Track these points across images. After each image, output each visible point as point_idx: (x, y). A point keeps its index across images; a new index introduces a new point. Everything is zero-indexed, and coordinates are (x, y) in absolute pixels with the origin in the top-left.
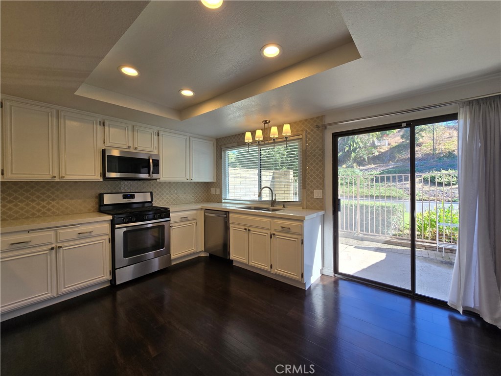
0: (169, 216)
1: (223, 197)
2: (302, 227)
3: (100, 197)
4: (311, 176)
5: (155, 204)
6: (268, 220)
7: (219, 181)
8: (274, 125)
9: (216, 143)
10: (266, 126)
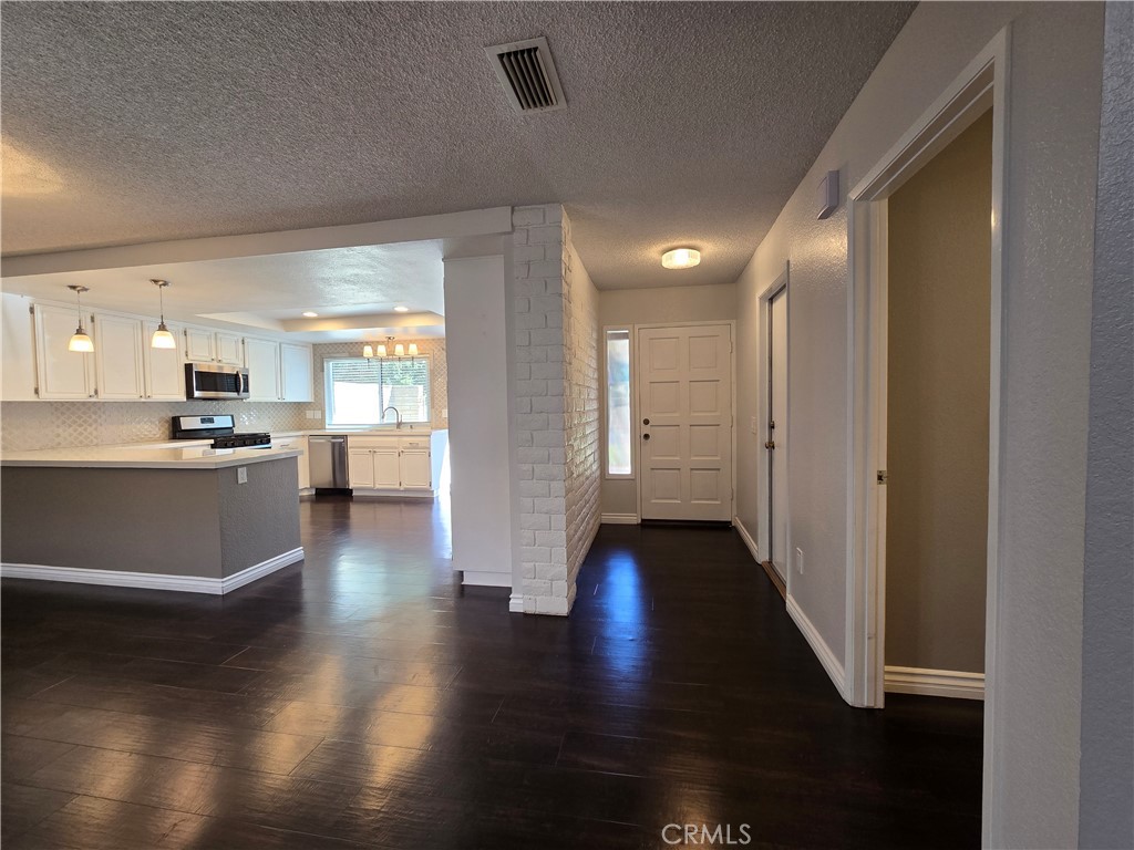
0: (269, 441)
1: (327, 421)
3: (175, 421)
4: (439, 395)
5: (237, 431)
6: (397, 439)
7: (319, 402)
8: (399, 342)
9: (314, 350)
10: (390, 341)
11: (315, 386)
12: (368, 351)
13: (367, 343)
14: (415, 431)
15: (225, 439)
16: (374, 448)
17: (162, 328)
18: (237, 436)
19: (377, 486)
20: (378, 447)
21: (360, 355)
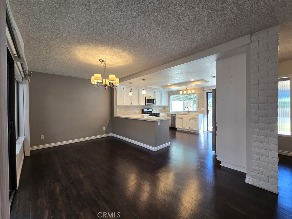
0: (159, 115)
1: (171, 111)
2: (198, 117)
3: (143, 110)
4: (200, 104)
6: (188, 116)
7: (169, 105)
8: (189, 90)
9: (168, 93)
10: (187, 90)
11: (168, 102)
12: (181, 92)
13: (181, 90)
14: (193, 114)
15: (152, 114)
16: (182, 118)
17: (144, 90)
18: (153, 113)
19: (183, 128)
20: (184, 118)
21: (179, 94)
